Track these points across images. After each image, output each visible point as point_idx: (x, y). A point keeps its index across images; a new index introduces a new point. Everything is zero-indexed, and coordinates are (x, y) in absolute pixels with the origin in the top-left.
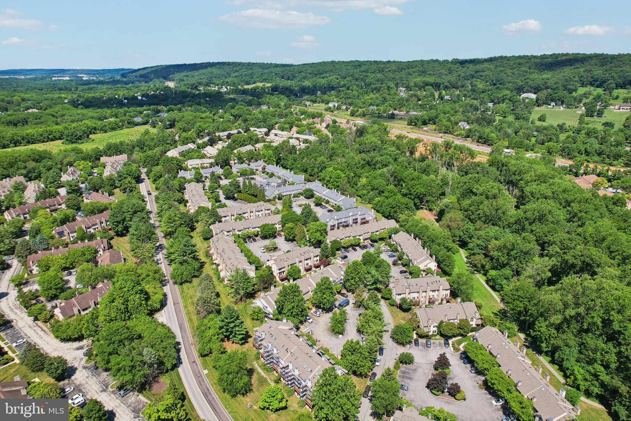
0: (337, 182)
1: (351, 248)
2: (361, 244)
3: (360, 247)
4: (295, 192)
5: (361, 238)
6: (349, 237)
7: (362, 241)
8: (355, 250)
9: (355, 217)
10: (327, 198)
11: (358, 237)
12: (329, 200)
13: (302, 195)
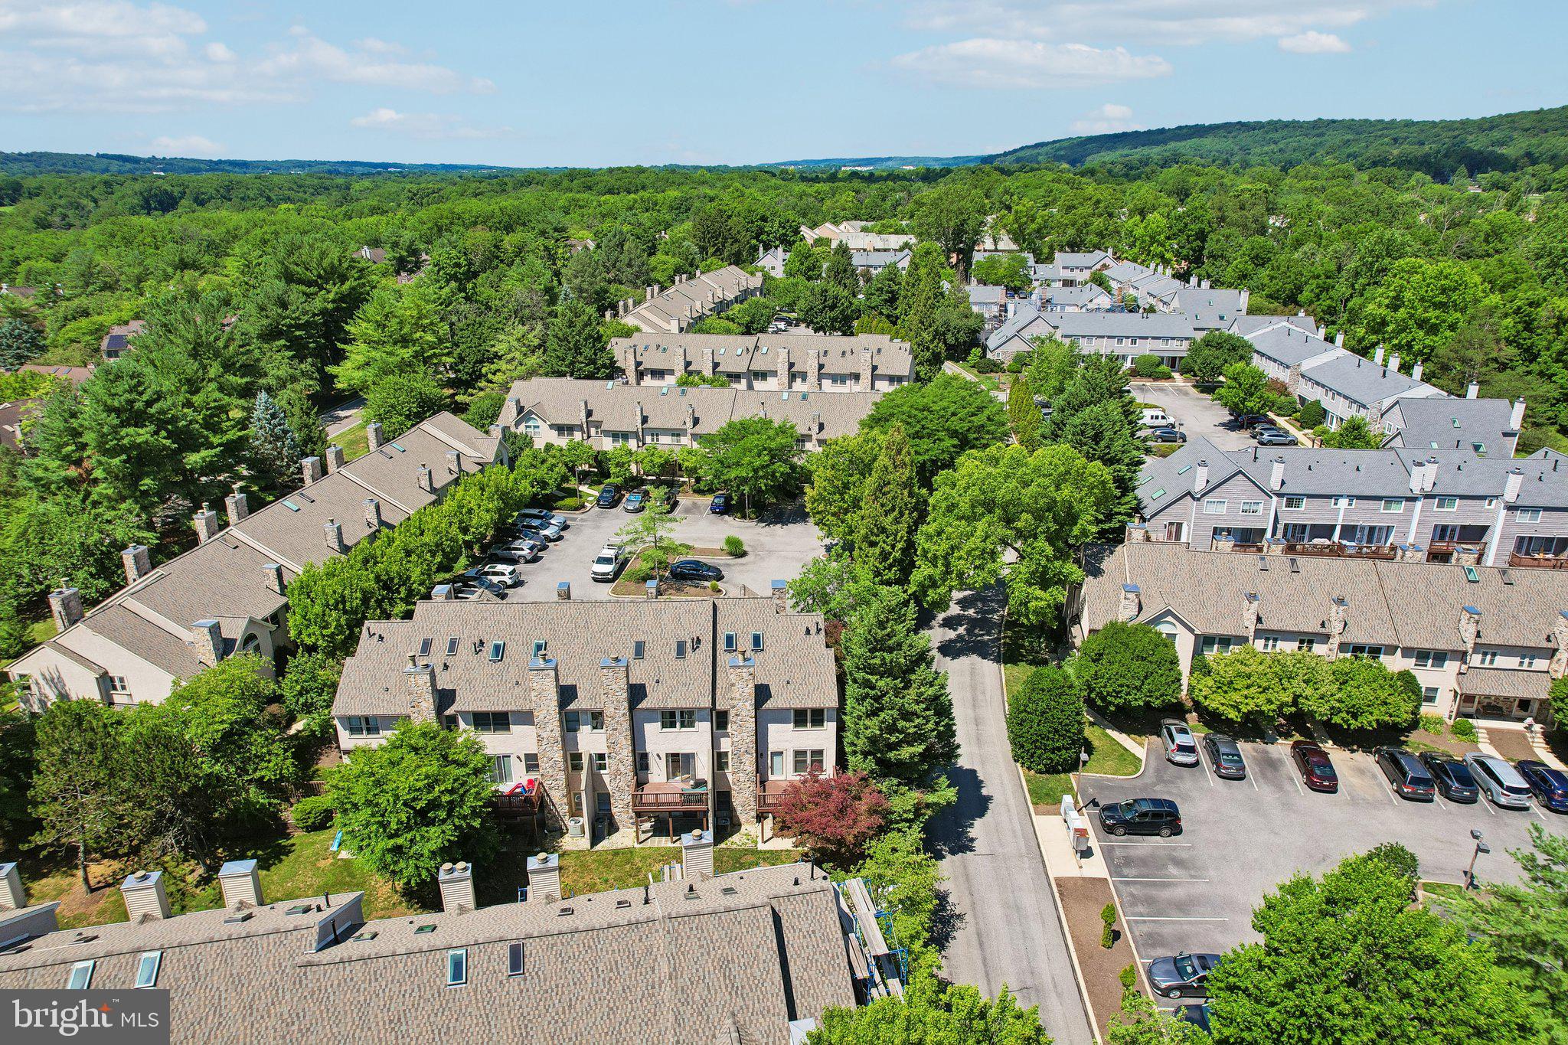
0: (1433, 330)
1: (1282, 749)
2: (1417, 742)
3: (1394, 767)
4: (1145, 349)
5: (1442, 679)
6: (1307, 640)
7: (1442, 708)
8: (1321, 779)
9: (1456, 515)
10: (1313, 394)
11: (1395, 664)
12: (1327, 402)
13: (1186, 371)
